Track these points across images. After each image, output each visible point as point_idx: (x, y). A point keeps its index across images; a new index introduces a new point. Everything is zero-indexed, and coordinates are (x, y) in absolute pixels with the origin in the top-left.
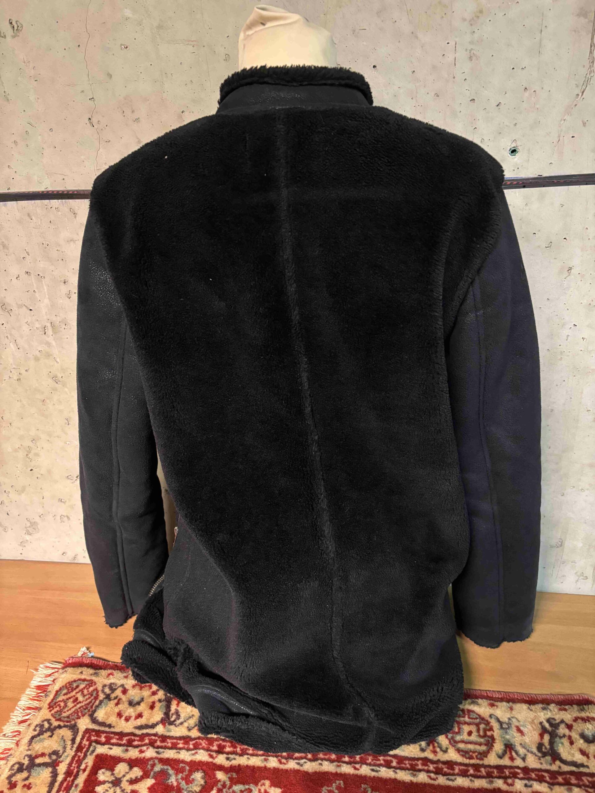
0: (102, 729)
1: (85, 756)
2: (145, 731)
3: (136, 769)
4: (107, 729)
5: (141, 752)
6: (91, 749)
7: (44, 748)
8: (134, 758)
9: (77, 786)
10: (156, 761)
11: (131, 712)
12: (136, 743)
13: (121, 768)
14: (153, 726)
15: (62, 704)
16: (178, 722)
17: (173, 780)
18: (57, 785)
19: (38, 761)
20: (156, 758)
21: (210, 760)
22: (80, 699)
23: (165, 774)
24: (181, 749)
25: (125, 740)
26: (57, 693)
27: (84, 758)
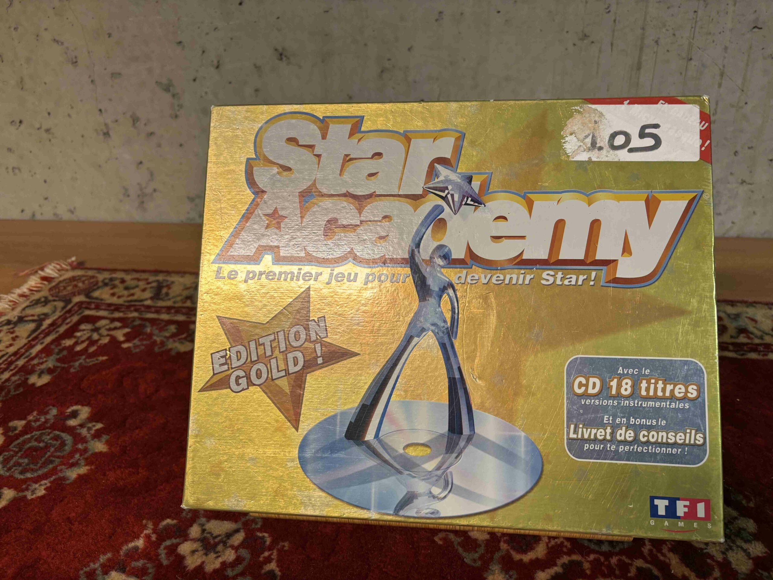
0: (93, 301)
1: (73, 315)
2: (133, 303)
3: (116, 323)
4: (99, 301)
5: (125, 314)
6: (80, 311)
7: (35, 312)
8: (117, 317)
9: (57, 332)
10: (137, 319)
11: (126, 293)
12: (122, 310)
13: (103, 322)
14: (142, 301)
15: (62, 288)
16: (166, 298)
17: (148, 330)
18: (39, 331)
19: (26, 319)
20: (138, 317)
21: (188, 319)
22: (80, 285)
23: (142, 326)
24: (163, 313)
25: (112, 308)
26: (60, 282)
27: (70, 317)
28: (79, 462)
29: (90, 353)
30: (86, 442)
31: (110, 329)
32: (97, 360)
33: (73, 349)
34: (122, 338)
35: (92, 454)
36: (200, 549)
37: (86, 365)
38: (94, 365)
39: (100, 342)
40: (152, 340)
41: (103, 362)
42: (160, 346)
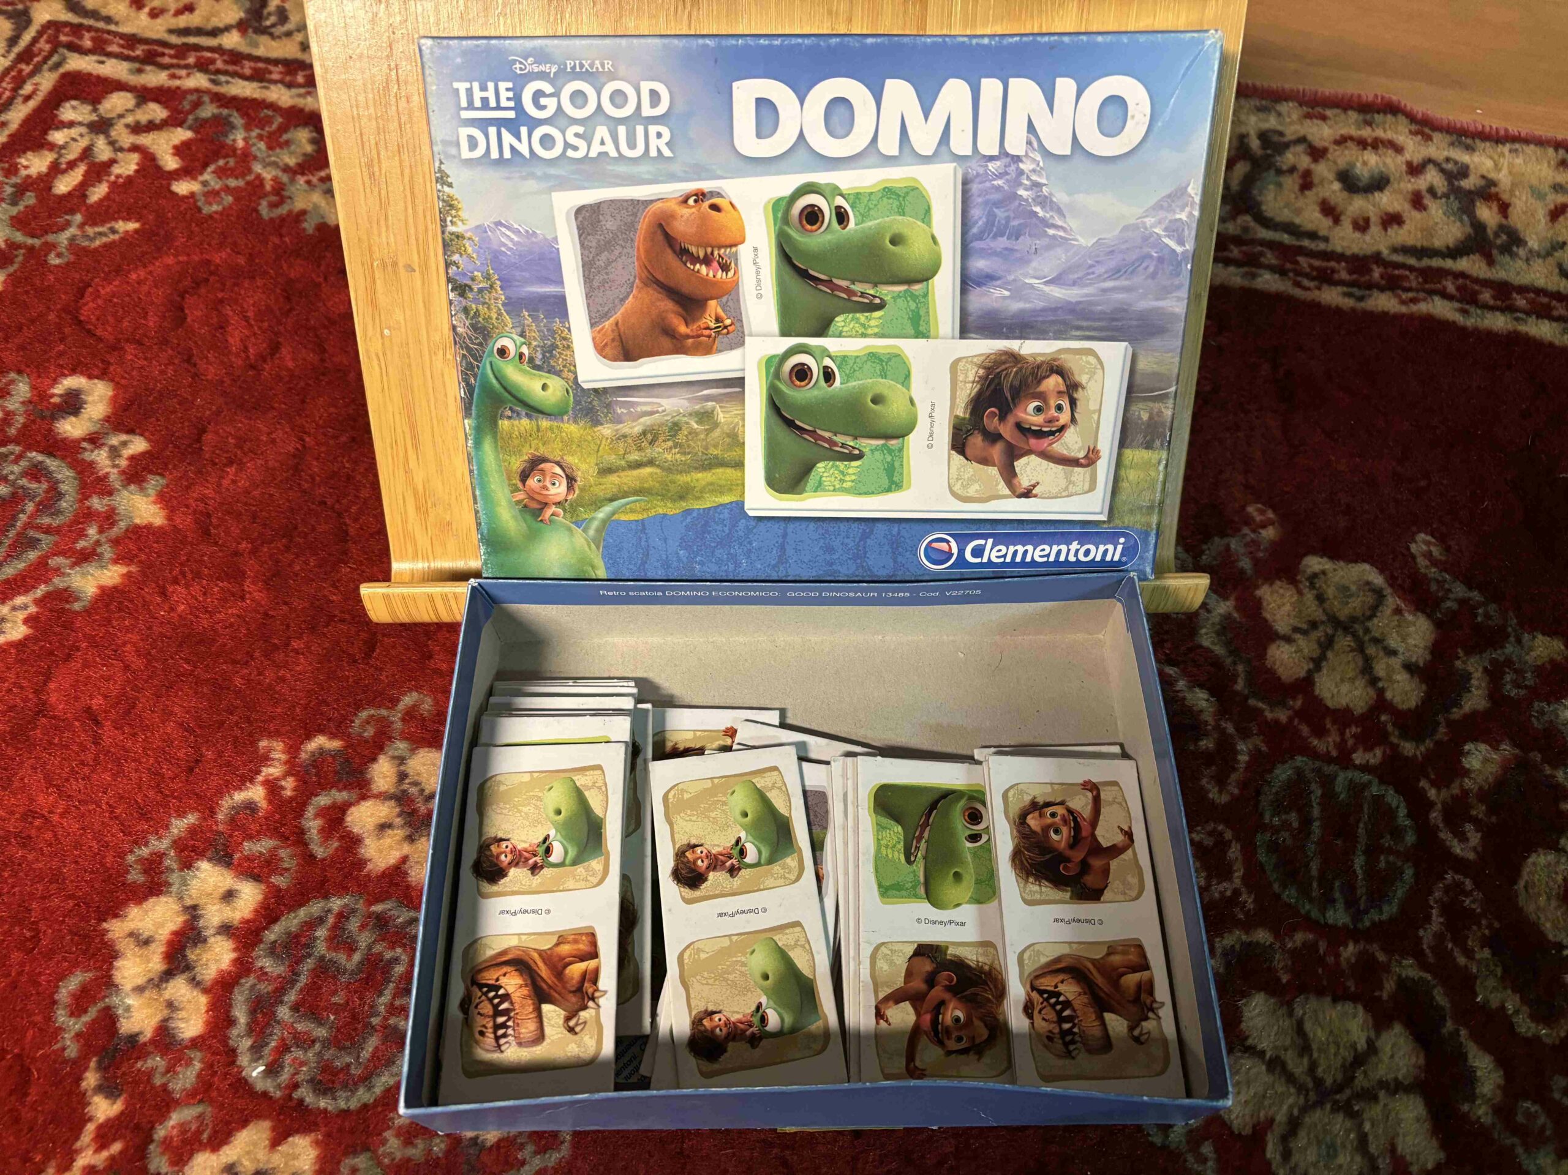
0: (87, 21)
1: (37, 70)
2: (192, 40)
3: (153, 106)
4: (101, 25)
5: (173, 76)
6: (55, 58)
8: (153, 85)
10: (206, 99)
12: (166, 60)
13: (117, 103)
14: (215, 32)
16: (280, 30)
17: (238, 138)
20: (207, 92)
23: (222, 125)
24: (275, 82)
25: (139, 52)
27: (32, 74)
28: (99, 550)
29: (92, 206)
30: (110, 493)
31: (137, 129)
32: (113, 231)
33: (50, 188)
34: (171, 163)
35: (127, 530)
36: (398, 821)
37: (86, 243)
38: (107, 246)
39: (116, 170)
40: (250, 178)
41: (127, 240)
42: (274, 198)
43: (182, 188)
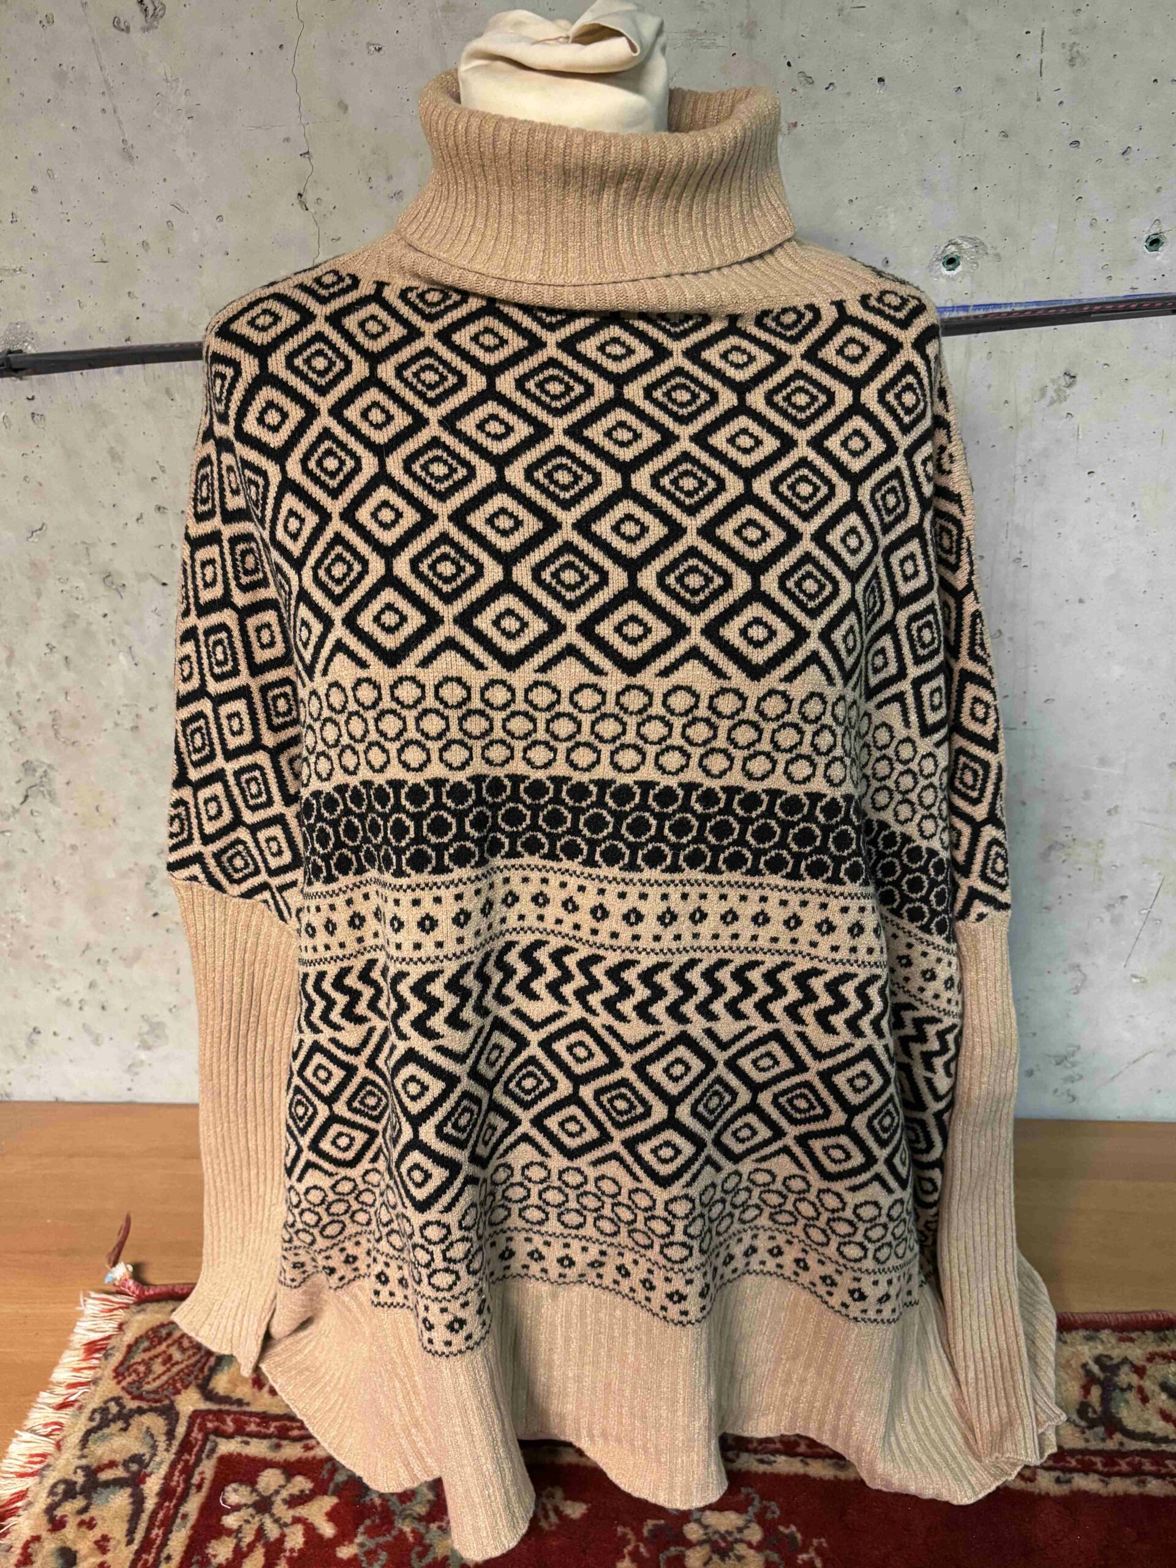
0: (224, 1406)
1: (198, 1461)
3: (299, 1479)
4: (235, 1408)
6: (208, 1447)
7: (114, 1451)
8: (293, 1459)
9: (185, 1517)
12: (296, 1433)
13: (269, 1479)
15: (142, 1368)
18: (145, 1517)
19: (104, 1476)
22: (177, 1356)
25: (273, 1429)
26: (130, 1348)
27: (196, 1463)
31: (294, 1501)
34: (328, 1530)
39: (288, 1545)
40: (394, 1533)
42: (418, 1549)
43: (345, 1552)
